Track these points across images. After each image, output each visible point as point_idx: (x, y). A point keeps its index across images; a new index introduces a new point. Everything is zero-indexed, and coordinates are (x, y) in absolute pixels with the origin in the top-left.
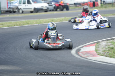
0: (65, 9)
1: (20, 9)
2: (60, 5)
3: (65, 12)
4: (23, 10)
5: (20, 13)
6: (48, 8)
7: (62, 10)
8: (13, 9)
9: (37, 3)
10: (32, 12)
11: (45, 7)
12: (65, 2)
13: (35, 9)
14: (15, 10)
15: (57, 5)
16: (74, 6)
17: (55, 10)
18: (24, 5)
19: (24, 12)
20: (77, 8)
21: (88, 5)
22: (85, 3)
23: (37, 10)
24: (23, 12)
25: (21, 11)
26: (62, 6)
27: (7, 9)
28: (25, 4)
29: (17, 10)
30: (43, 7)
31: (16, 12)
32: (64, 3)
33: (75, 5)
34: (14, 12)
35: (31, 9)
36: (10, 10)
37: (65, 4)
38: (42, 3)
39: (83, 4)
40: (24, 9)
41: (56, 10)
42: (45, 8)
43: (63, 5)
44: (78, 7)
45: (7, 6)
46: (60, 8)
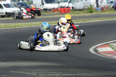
2: (32, 10)
9: (8, 7)
11: (17, 12)
12: (37, 7)
21: (58, 11)
22: (55, 9)
30: (15, 11)
37: (37, 9)
38: (14, 7)
43: (35, 10)
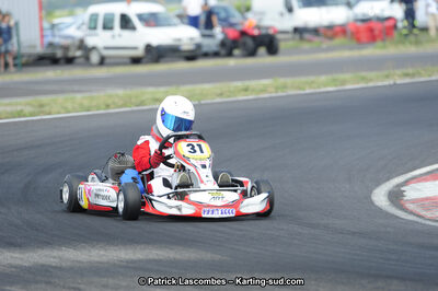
0: (262, 50)
1: (94, 48)
2: (243, 33)
3: (263, 59)
4: (105, 53)
5: (92, 65)
6: (199, 46)
7: (252, 53)
8: (66, 48)
9: (156, 26)
10: (136, 61)
11: (188, 42)
12: (264, 23)
13: (148, 48)
14: (71, 54)
15: (232, 34)
16: (293, 39)
17: (223, 52)
18: (108, 33)
19: (107, 61)
20: (306, 46)
21: (348, 34)
22: (338, 29)
23: (156, 54)
24: (102, 62)
25: (95, 58)
26: (254, 37)
27: (39, 50)
28: (111, 28)
29: (78, 53)
30: (179, 40)
31: (78, 61)
32: (258, 27)
33: (297, 36)
34: (70, 61)
35: (135, 48)
36: (54, 54)
37: (264, 32)
39: (330, 33)
40: (106, 48)
41: (230, 54)
42: (187, 46)
43: (256, 32)
44: (310, 41)
45: (42, 36)
46: (244, 44)
